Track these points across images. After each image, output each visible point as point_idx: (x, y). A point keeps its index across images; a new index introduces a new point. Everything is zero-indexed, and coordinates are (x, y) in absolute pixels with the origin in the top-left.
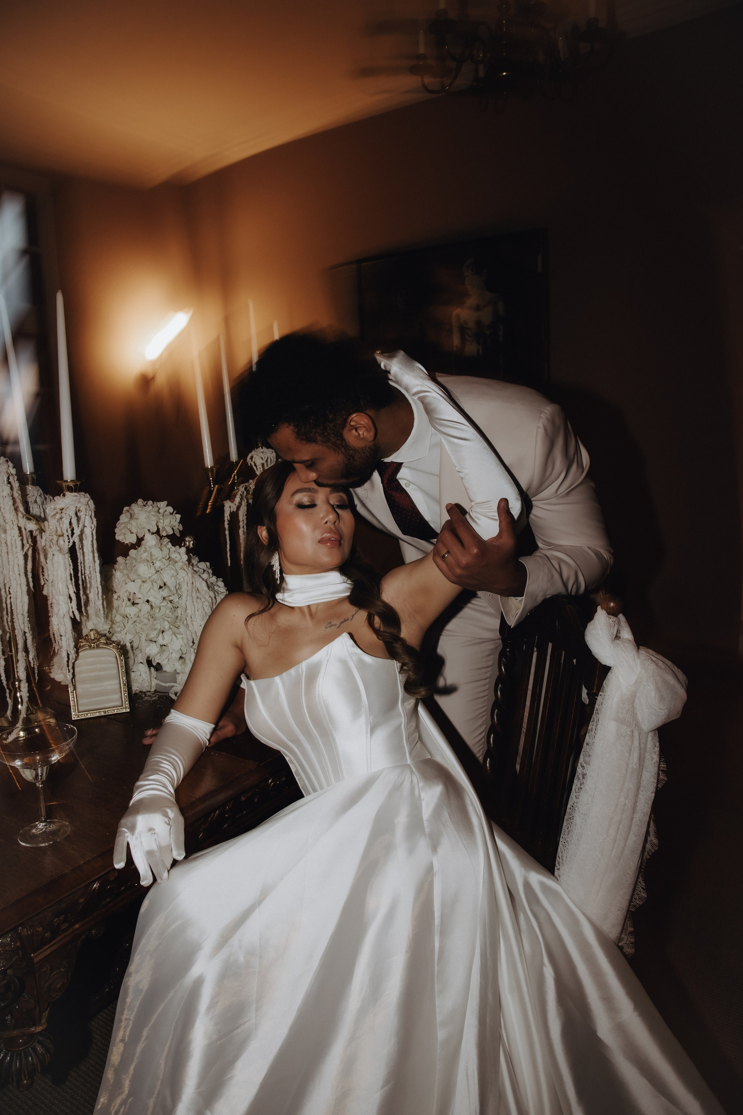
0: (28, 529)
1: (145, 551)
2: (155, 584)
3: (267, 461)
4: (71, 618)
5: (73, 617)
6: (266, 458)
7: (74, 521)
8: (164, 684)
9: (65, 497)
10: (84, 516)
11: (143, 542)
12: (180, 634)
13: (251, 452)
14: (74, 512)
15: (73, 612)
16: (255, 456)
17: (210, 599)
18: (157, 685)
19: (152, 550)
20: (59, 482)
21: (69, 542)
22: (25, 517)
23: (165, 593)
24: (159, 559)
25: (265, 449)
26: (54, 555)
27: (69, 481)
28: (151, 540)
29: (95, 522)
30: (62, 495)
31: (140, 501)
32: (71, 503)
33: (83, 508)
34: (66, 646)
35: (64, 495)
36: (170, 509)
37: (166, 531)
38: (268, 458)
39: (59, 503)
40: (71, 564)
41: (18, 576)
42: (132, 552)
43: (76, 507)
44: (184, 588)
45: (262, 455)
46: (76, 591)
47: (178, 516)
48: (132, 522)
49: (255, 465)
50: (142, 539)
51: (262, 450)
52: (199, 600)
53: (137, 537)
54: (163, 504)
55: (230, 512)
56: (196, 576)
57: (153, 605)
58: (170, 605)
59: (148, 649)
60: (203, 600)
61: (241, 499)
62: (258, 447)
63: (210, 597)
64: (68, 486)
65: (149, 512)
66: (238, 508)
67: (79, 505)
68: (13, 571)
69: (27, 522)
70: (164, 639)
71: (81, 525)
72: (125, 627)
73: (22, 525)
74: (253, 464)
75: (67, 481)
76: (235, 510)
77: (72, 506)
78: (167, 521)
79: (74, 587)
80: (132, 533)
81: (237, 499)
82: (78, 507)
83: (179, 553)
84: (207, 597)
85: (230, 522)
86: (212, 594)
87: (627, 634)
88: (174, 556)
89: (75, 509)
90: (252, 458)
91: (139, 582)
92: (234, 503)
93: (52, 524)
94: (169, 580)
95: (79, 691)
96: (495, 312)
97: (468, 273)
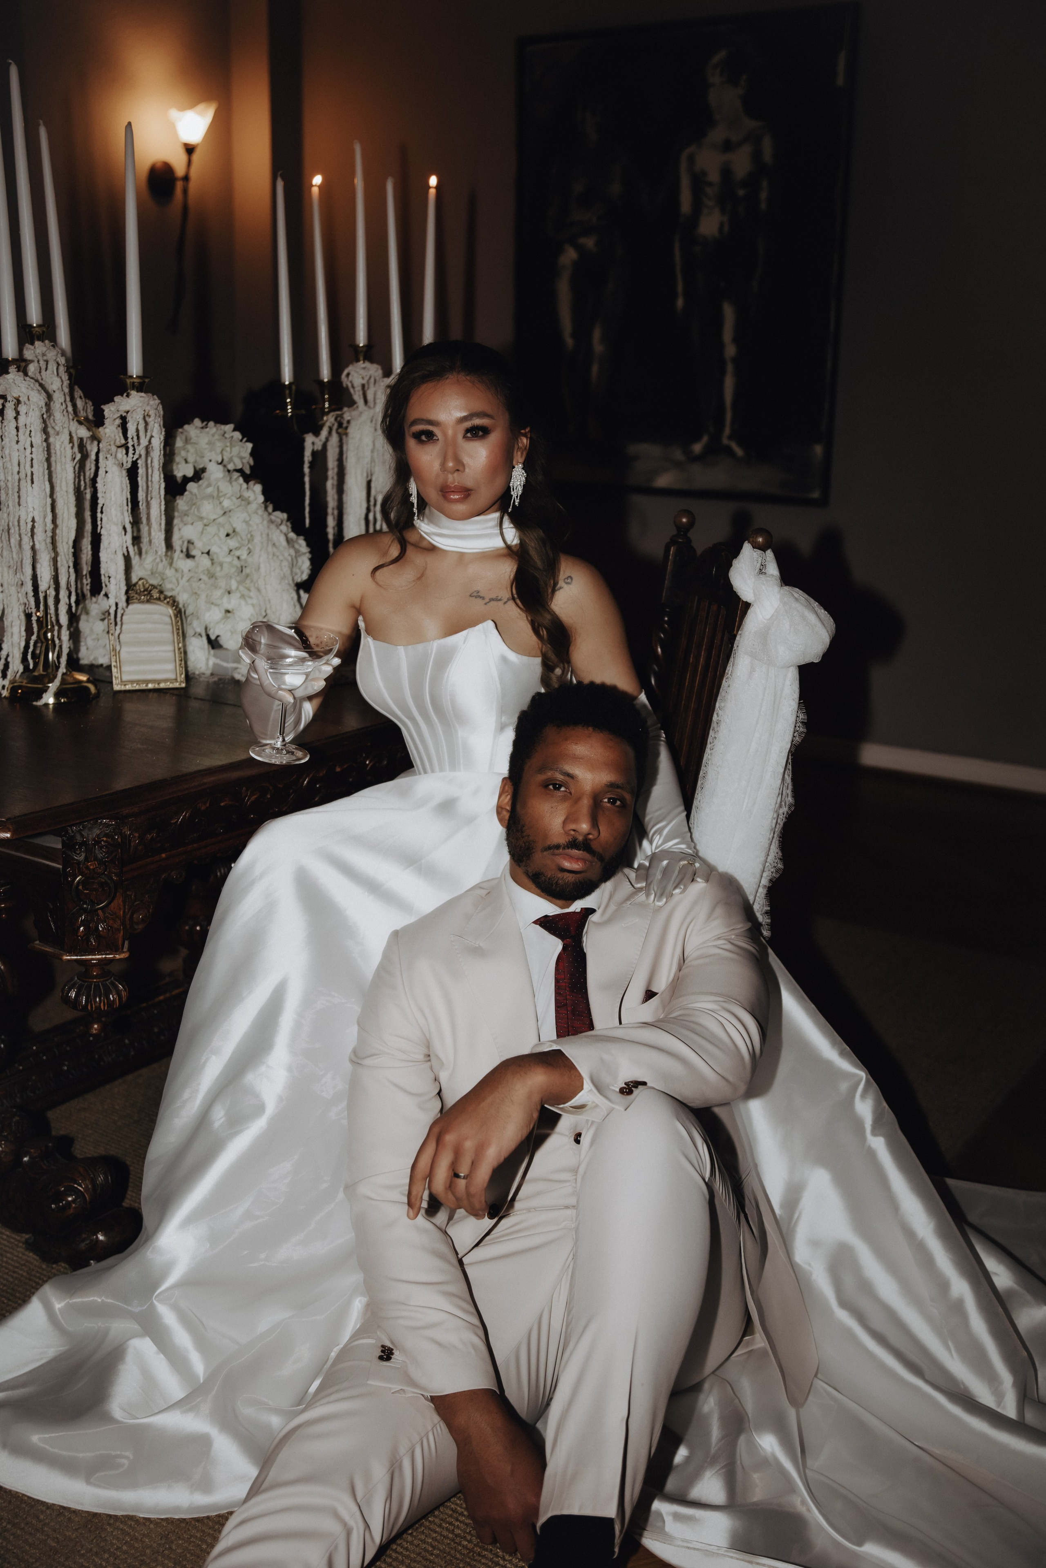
0: (80, 436)
1: (209, 485)
2: (222, 529)
3: (368, 382)
4: (124, 554)
5: (126, 554)
6: (368, 377)
7: (141, 427)
8: (225, 664)
9: (130, 397)
10: (153, 422)
11: (205, 475)
12: (250, 597)
13: (347, 366)
14: (142, 417)
15: (127, 548)
16: (352, 373)
17: (289, 558)
18: (215, 665)
19: (220, 484)
20: (122, 376)
21: (134, 454)
22: (75, 420)
23: (232, 543)
24: (228, 496)
25: (367, 364)
26: (106, 472)
27: (135, 376)
28: (215, 472)
29: (163, 433)
30: (125, 394)
31: (197, 422)
32: (138, 405)
33: (152, 413)
34: (115, 591)
35: (128, 396)
36: (238, 435)
37: (235, 464)
38: (370, 377)
39: (122, 404)
40: (129, 485)
41: (65, 493)
42: (191, 486)
43: (144, 410)
44: (257, 539)
45: (362, 372)
46: (132, 521)
47: (250, 446)
48: (189, 447)
49: (353, 387)
50: (203, 470)
51: (363, 366)
52: (275, 558)
53: (195, 468)
54: (230, 427)
55: (313, 450)
56: (273, 527)
57: (216, 560)
58: (236, 562)
59: (207, 615)
60: (281, 558)
61: (330, 432)
62: (358, 360)
63: (289, 555)
64: (134, 383)
65: (213, 435)
66: (325, 446)
67: (148, 408)
68: (61, 487)
69: (79, 426)
70: (229, 603)
71: (149, 434)
72: (178, 584)
73: (73, 429)
74: (350, 385)
75: (131, 377)
76: (320, 448)
77: (139, 409)
78: (236, 450)
79: (130, 516)
80: (186, 462)
81: (324, 433)
82: (147, 411)
83: (254, 492)
84: (286, 554)
85: (312, 465)
86: (292, 552)
87: (773, 569)
88: (246, 494)
89: (143, 412)
90: (348, 375)
91: (199, 525)
92: (319, 438)
93: (110, 431)
94: (239, 526)
95: (123, 655)
96: (757, 156)
97: (715, 78)
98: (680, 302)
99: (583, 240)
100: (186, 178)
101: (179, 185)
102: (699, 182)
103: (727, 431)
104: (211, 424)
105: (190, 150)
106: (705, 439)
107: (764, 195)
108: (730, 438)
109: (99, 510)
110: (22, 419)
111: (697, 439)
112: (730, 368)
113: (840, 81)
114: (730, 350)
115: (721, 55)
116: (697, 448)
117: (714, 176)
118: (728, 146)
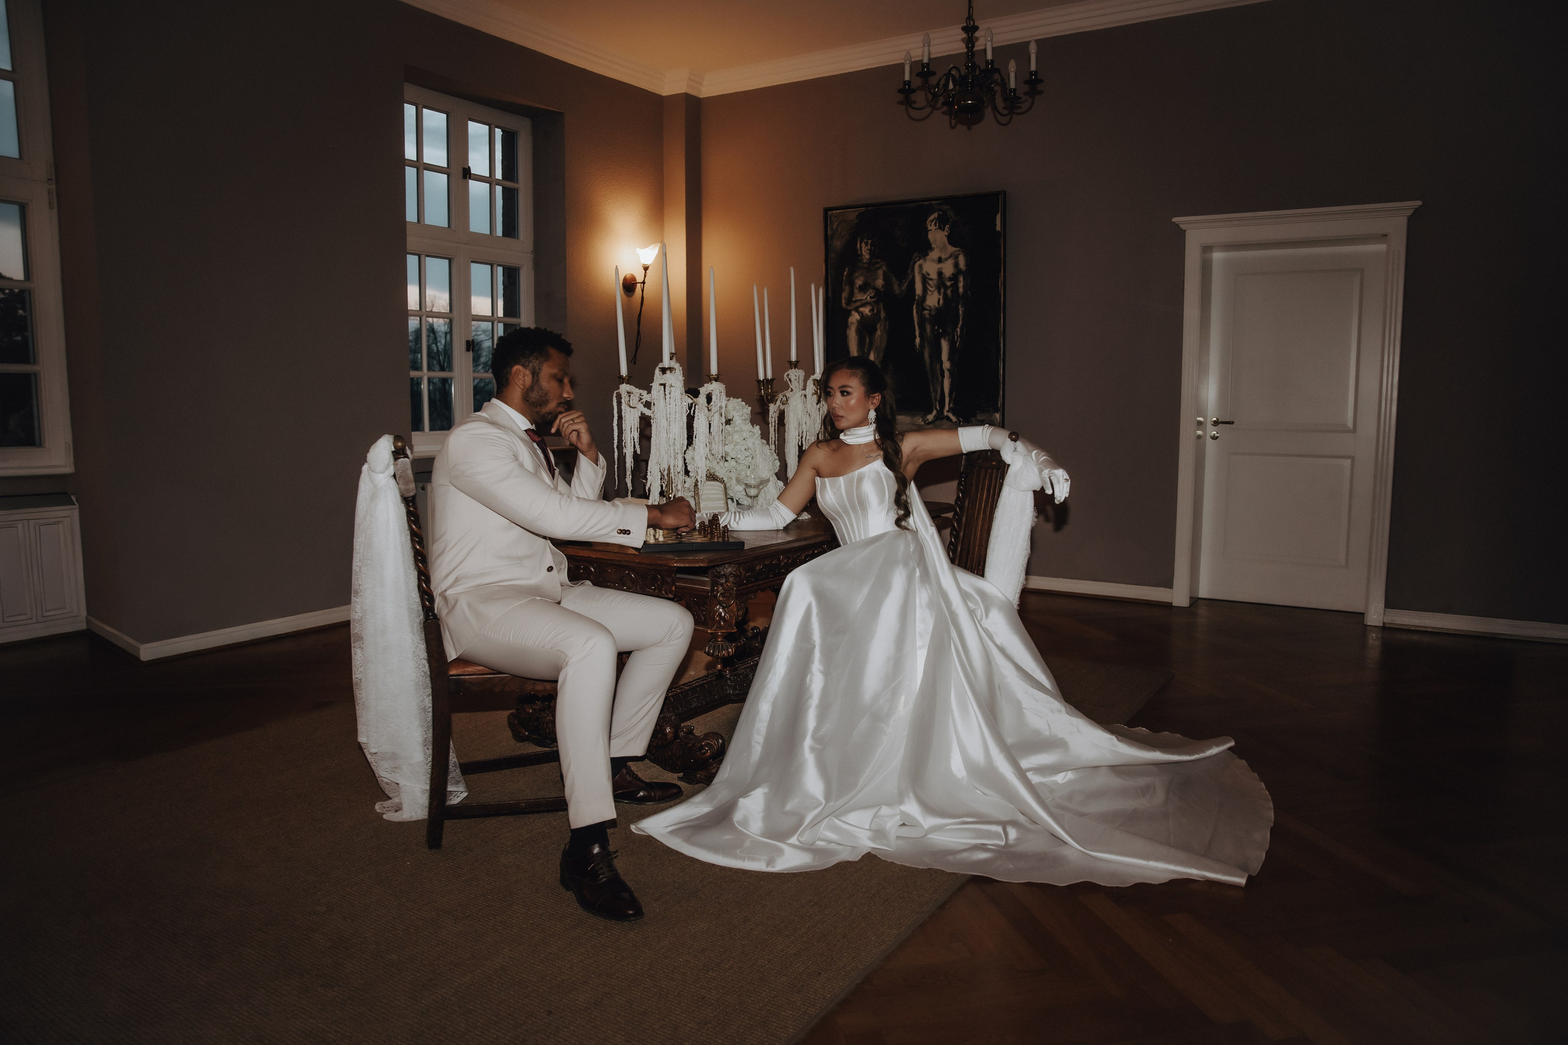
0: (689, 402)
3: (798, 378)
7: (716, 397)
9: (712, 384)
10: (721, 396)
14: (716, 393)
16: (790, 374)
19: (739, 425)
20: (708, 374)
23: (747, 454)
27: (713, 374)
30: (709, 382)
32: (714, 387)
33: (723, 391)
39: (708, 387)
43: (717, 390)
48: (733, 407)
49: (791, 381)
54: (743, 400)
62: (792, 368)
64: (713, 377)
67: (719, 389)
69: (689, 397)
73: (686, 399)
74: (788, 380)
77: (715, 389)
86: (771, 458)
88: (753, 430)
92: (777, 405)
93: (702, 399)
94: (750, 445)
95: (701, 505)
96: (956, 265)
97: (932, 227)
98: (918, 340)
99: (861, 309)
100: (644, 283)
101: (639, 286)
102: (925, 279)
103: (947, 408)
104: (732, 398)
105: (646, 269)
106: (935, 412)
107: (961, 285)
108: (948, 411)
109: (694, 437)
110: (672, 394)
111: (931, 412)
112: (947, 374)
113: (998, 228)
114: (947, 365)
115: (935, 215)
116: (930, 417)
117: (934, 275)
118: (940, 260)
